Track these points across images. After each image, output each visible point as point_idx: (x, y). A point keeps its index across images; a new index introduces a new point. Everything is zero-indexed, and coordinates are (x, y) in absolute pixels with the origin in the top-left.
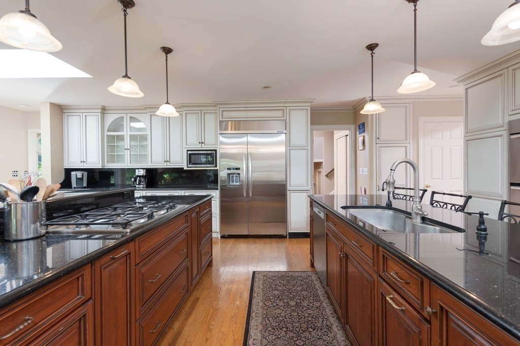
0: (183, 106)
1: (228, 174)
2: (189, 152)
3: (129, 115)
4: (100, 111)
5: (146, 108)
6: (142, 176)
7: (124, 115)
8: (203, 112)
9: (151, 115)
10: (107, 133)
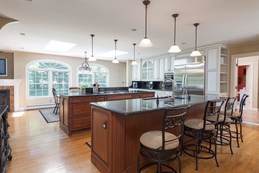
0: (163, 55)
1: (177, 84)
2: (165, 74)
3: (148, 61)
4: (140, 60)
5: (152, 58)
6: (152, 84)
7: (147, 61)
8: (170, 56)
9: (154, 60)
10: (142, 68)
